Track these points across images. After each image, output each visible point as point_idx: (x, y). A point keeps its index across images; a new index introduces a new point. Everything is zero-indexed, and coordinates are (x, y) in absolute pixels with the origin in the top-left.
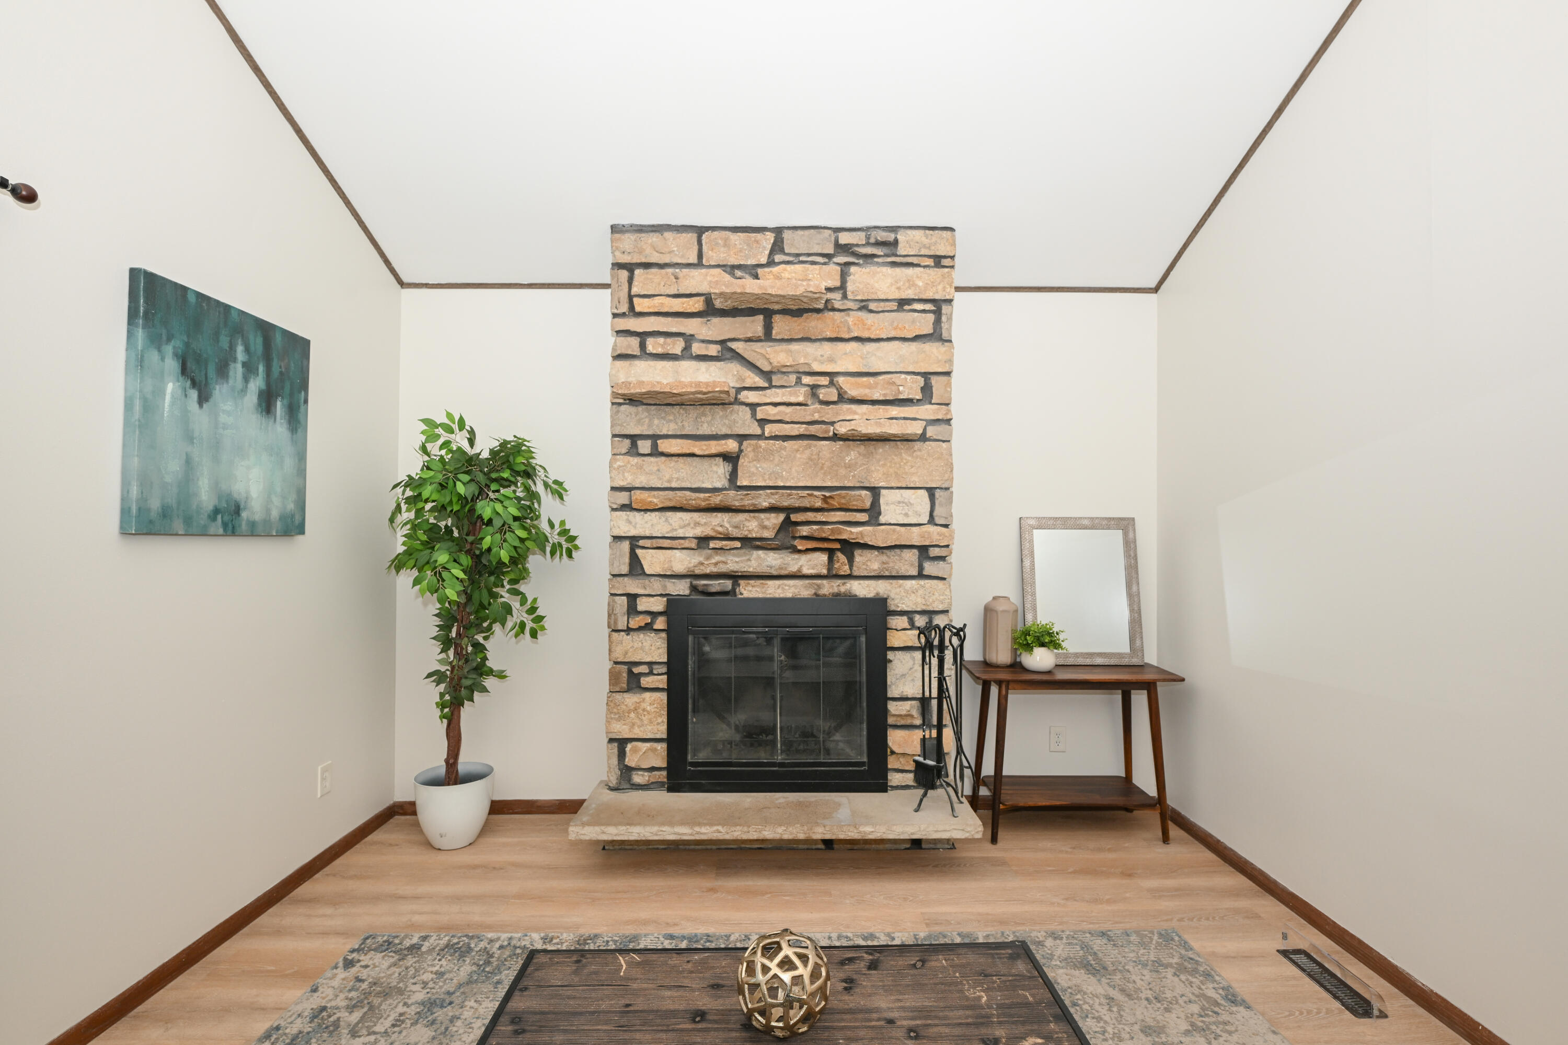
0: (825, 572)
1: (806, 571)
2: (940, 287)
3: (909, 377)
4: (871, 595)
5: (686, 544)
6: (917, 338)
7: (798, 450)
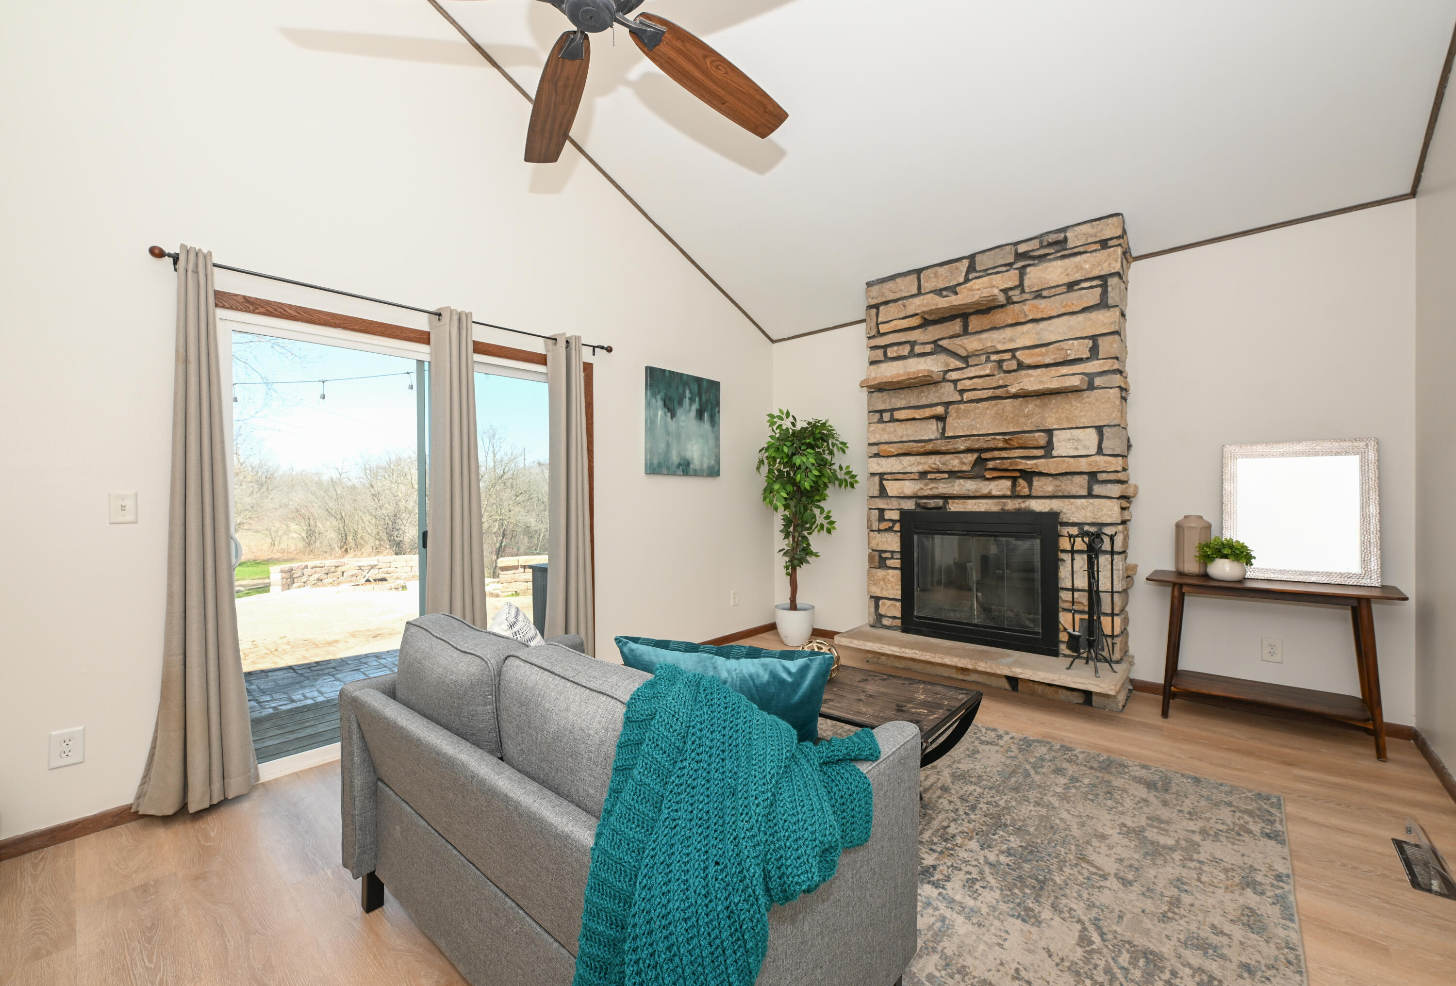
0: (1009, 493)
1: (994, 493)
2: (1106, 265)
3: (1075, 342)
4: (1046, 510)
5: (912, 476)
6: (1085, 310)
7: (987, 408)
